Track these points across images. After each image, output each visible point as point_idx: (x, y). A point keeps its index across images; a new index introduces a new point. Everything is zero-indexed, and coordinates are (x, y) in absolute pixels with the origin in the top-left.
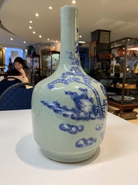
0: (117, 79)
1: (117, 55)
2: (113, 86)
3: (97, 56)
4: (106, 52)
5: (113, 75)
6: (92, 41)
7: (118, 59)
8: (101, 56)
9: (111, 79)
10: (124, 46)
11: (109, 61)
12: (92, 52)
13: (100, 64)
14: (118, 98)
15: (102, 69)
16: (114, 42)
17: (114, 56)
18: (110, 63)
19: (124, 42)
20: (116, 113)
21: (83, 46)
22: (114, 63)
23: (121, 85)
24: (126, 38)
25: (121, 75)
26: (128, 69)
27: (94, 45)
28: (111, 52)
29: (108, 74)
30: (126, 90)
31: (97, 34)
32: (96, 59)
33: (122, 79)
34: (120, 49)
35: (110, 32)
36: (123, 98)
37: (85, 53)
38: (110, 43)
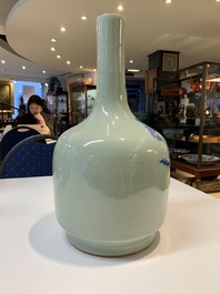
0: (191, 128)
1: (189, 90)
2: (184, 139)
3: (159, 92)
4: (173, 85)
5: (184, 121)
6: (150, 68)
7: (191, 96)
8: (164, 91)
9: (181, 127)
10: (201, 76)
11: (178, 99)
12: (150, 86)
13: (163, 104)
14: (193, 158)
15: (167, 112)
16: (184, 70)
17: (185, 92)
18: (179, 103)
19: (201, 69)
20: (190, 182)
21: (135, 76)
22: (186, 102)
23: (197, 138)
24: (204, 64)
25: (198, 122)
26: (207, 113)
27: (153, 75)
28: (180, 85)
29: (176, 121)
30: (205, 145)
31: (158, 57)
32: (156, 96)
33: (198, 128)
34: (196, 80)
35: (178, 53)
36: (200, 158)
37: (139, 87)
38: (179, 72)
